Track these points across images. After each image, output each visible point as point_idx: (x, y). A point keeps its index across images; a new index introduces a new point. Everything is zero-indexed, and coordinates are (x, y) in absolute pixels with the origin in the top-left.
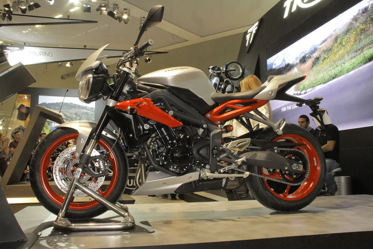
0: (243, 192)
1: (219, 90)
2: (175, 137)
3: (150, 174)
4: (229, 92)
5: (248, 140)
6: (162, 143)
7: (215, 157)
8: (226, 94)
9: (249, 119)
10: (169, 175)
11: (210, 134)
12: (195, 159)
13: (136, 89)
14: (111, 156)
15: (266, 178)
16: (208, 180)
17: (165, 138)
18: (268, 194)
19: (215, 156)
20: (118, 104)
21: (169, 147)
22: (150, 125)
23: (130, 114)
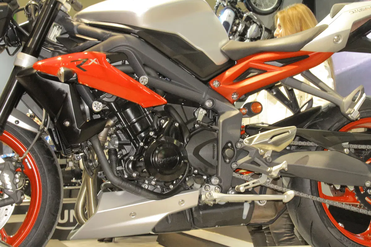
0: (283, 231)
1: (234, 36)
2: (152, 126)
3: (106, 197)
4: (252, 39)
5: (293, 129)
6: (129, 137)
7: (230, 162)
8: (247, 43)
9: (292, 90)
10: (141, 198)
11: (218, 118)
12: (190, 167)
13: (74, 33)
14: (28, 163)
15: (328, 203)
16: (216, 206)
17: (132, 127)
18: (333, 233)
19: (228, 161)
20: (40, 63)
21: (142, 144)
22: (103, 102)
23: (65, 82)
